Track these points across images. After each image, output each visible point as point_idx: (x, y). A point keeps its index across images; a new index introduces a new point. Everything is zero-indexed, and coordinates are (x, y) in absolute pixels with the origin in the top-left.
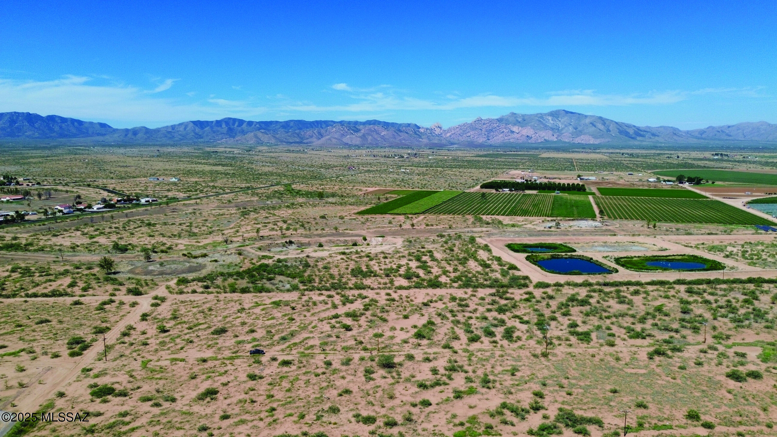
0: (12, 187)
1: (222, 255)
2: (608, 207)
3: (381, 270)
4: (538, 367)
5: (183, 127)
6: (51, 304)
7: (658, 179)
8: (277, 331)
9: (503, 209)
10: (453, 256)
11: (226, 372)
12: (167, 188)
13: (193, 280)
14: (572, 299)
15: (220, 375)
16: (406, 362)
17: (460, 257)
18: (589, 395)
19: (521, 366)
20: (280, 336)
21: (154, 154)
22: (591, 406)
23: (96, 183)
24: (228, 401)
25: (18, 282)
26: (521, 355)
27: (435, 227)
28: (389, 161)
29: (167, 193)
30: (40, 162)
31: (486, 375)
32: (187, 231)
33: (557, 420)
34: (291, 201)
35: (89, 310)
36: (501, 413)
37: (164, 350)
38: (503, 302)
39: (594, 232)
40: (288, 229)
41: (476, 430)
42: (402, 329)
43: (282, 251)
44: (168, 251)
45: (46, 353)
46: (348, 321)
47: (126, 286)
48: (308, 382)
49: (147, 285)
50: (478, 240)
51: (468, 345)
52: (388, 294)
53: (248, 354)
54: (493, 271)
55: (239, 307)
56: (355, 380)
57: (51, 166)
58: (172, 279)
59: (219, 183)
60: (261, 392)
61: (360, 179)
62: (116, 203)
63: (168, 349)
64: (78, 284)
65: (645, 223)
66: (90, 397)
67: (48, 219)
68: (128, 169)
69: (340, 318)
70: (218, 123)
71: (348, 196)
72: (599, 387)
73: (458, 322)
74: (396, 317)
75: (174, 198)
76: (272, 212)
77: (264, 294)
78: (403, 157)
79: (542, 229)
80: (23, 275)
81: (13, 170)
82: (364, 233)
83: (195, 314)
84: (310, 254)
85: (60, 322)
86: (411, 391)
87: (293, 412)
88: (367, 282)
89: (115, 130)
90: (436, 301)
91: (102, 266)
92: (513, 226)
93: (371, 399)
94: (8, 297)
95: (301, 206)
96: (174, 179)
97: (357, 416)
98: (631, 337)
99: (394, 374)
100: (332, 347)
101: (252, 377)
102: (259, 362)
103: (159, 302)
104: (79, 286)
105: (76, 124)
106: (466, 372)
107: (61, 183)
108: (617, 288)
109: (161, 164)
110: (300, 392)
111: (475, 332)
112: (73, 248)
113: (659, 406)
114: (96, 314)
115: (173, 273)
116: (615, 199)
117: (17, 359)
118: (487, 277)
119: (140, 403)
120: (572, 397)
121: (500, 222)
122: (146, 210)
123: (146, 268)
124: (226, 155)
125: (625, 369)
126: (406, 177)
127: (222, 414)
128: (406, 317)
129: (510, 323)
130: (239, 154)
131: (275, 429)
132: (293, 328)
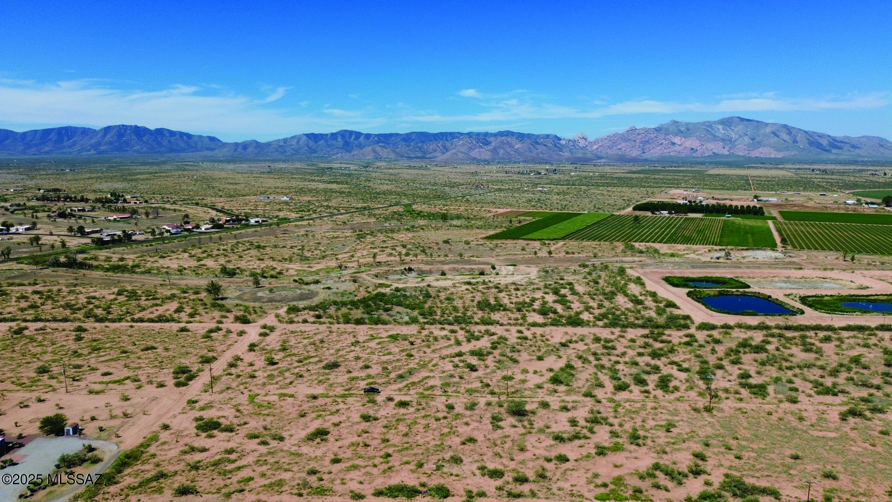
0: (120, 205)
1: (335, 282)
2: (793, 235)
3: (512, 303)
4: (699, 423)
5: (296, 141)
6: (157, 330)
7: (859, 200)
8: (394, 368)
9: (660, 236)
10: (597, 290)
11: (338, 411)
12: (278, 207)
13: (304, 309)
14: (744, 344)
15: (332, 414)
16: (540, 410)
17: (606, 291)
18: (763, 460)
19: (678, 421)
20: (397, 373)
21: (265, 170)
22: (766, 474)
23: (205, 202)
24: (339, 444)
25: (124, 305)
26: (679, 408)
27: (576, 255)
28: (523, 178)
29: (277, 213)
30: (148, 179)
31: (635, 430)
32: (298, 255)
33: (723, 487)
34: (411, 223)
35: (195, 337)
36: (653, 476)
37: (272, 384)
38: (658, 345)
39: (775, 264)
40: (407, 254)
41: (622, 493)
42: (535, 372)
43: (400, 279)
44: (278, 276)
45: (151, 382)
46: (474, 361)
47: (234, 313)
48: (427, 426)
49: (255, 312)
50: (629, 271)
51: (615, 394)
52: (520, 332)
53: (362, 392)
54: (646, 308)
55: (353, 340)
56: (480, 427)
57: (159, 183)
58: (282, 307)
59: (333, 203)
60: (376, 436)
61: (489, 199)
62: (224, 224)
63: (277, 383)
64: (185, 310)
65: (840, 255)
66: (196, 431)
67: (155, 240)
68: (237, 187)
69: (464, 356)
70: (334, 136)
71: (475, 218)
72: (777, 451)
73: (603, 367)
74: (529, 358)
75: (285, 219)
76: (390, 235)
77: (380, 326)
78: (540, 174)
79: (708, 259)
80: (129, 298)
81: (121, 186)
82: (492, 260)
83: (305, 346)
84: (431, 284)
85: (166, 349)
86: (544, 444)
87: (410, 459)
88: (496, 316)
89: (225, 145)
90: (576, 342)
91: (209, 291)
92: (672, 255)
93: (498, 449)
94: (113, 321)
95: (423, 229)
96: (285, 198)
97: (482, 468)
98: (818, 393)
99: (526, 423)
100: (454, 388)
101: (366, 418)
102: (374, 402)
103: (268, 331)
104: (186, 312)
105: (185, 137)
106: (611, 425)
107: (169, 201)
108: (802, 333)
109: (272, 181)
110: (418, 437)
111: (623, 380)
112: (180, 271)
113: (853, 478)
114: (202, 342)
115: (282, 300)
116: (802, 225)
117: (121, 387)
118: (638, 315)
119: (246, 440)
120: (742, 462)
121: (656, 251)
122: (255, 231)
123: (255, 294)
124: (341, 172)
125: (809, 431)
126: (544, 196)
127: (333, 457)
128: (540, 359)
129: (666, 371)
130: (356, 170)
131: (390, 477)
132: (411, 366)
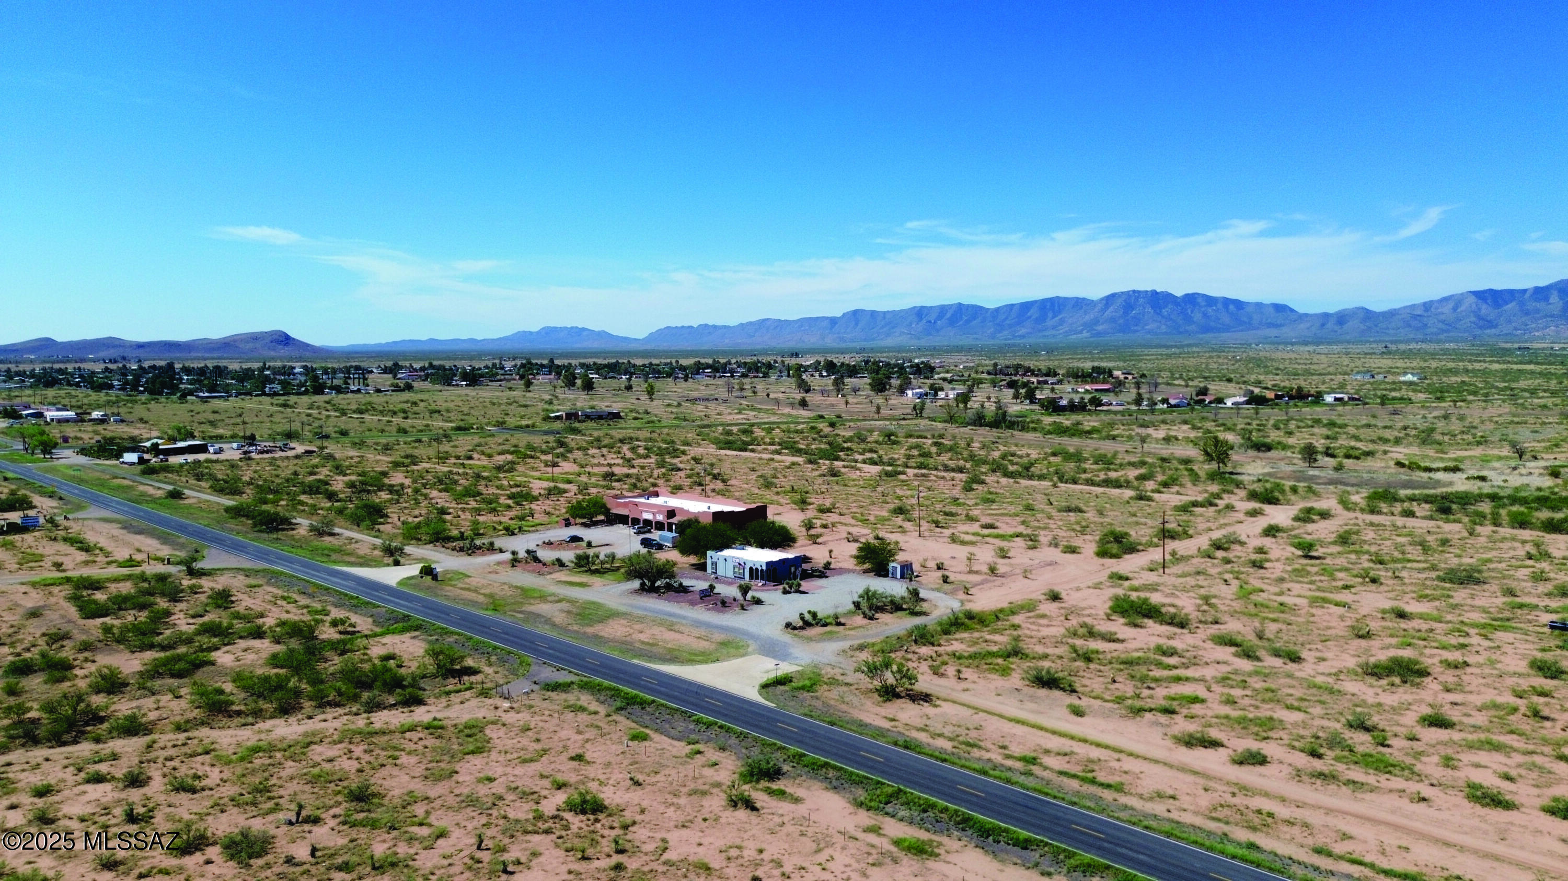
5: (1451, 305)
6: (1096, 494)
11: (1464, 646)
12: (1391, 387)
15: (1444, 647)
21: (1376, 351)
24: (1454, 697)
25: (1055, 466)
35: (1161, 509)
37: (1300, 582)
44: (1362, 457)
45: (1055, 545)
47: (1249, 490)
49: (1295, 492)
53: (1544, 629)
55: (1533, 552)
58: (1358, 492)
63: (1312, 582)
64: (1155, 478)
66: (1108, 612)
68: (1313, 367)
75: (1402, 399)
80: (1067, 459)
85: (1102, 515)
89: (1303, 317)
94: (1030, 478)
96: (1409, 378)
101: (1548, 670)
103: (1314, 517)
104: (1156, 481)
105: (1232, 307)
109: (1386, 361)
112: (1167, 440)
114: (1172, 515)
115: (1360, 484)
117: (1004, 543)
119: (1210, 645)
122: (1331, 410)
123: (1302, 472)
127: (1429, 714)
